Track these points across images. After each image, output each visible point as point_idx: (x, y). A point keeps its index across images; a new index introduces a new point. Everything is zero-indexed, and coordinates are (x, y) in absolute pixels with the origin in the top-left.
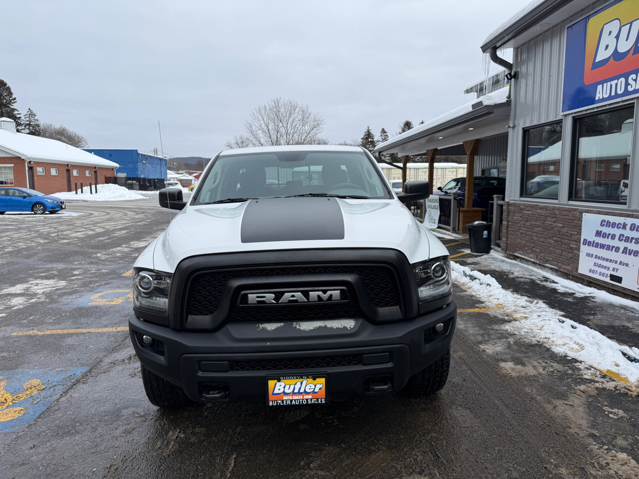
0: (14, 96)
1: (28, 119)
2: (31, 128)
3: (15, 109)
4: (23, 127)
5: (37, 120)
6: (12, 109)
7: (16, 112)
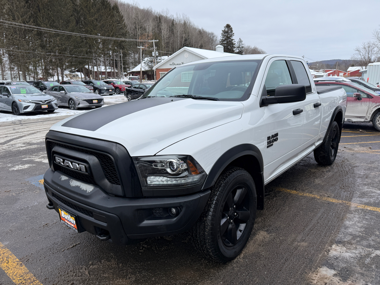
0: (233, 32)
1: (238, 44)
2: (240, 49)
3: (233, 39)
4: (236, 49)
5: (243, 44)
6: (232, 39)
7: (233, 41)
